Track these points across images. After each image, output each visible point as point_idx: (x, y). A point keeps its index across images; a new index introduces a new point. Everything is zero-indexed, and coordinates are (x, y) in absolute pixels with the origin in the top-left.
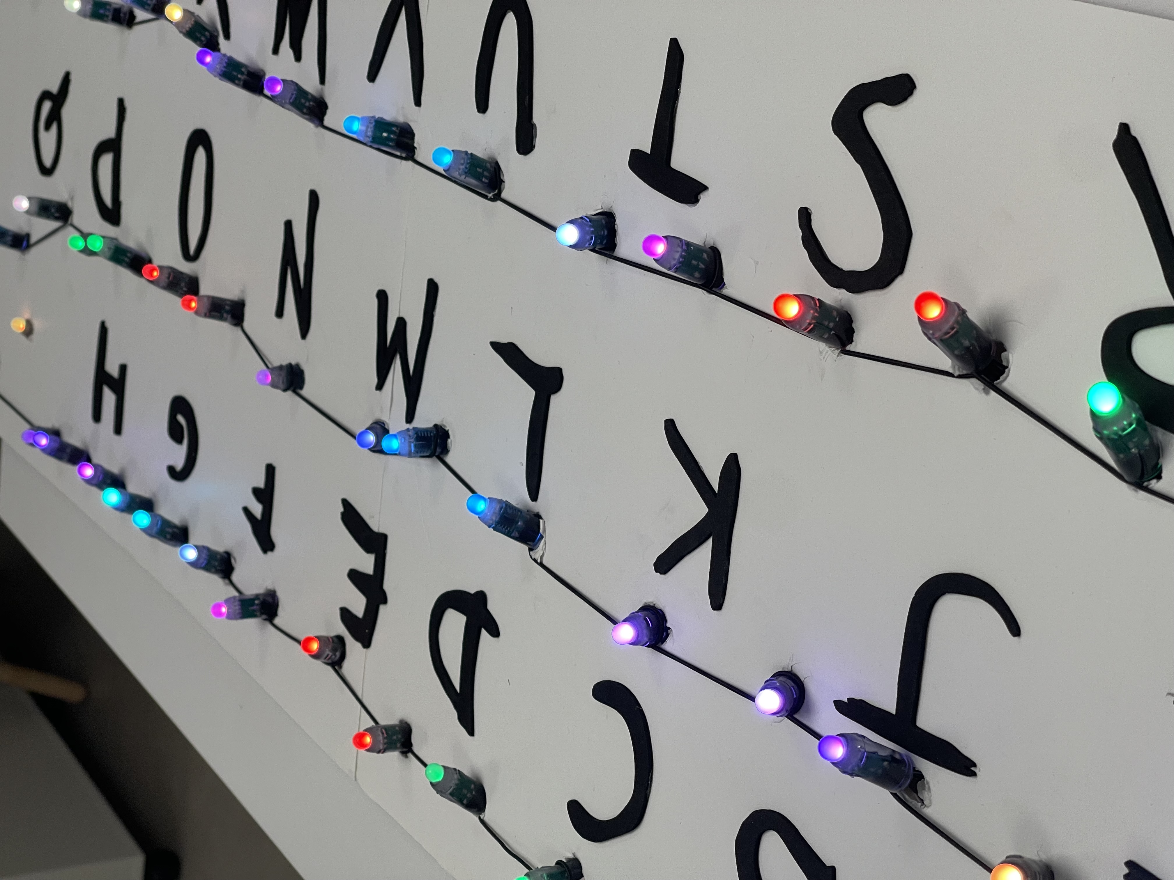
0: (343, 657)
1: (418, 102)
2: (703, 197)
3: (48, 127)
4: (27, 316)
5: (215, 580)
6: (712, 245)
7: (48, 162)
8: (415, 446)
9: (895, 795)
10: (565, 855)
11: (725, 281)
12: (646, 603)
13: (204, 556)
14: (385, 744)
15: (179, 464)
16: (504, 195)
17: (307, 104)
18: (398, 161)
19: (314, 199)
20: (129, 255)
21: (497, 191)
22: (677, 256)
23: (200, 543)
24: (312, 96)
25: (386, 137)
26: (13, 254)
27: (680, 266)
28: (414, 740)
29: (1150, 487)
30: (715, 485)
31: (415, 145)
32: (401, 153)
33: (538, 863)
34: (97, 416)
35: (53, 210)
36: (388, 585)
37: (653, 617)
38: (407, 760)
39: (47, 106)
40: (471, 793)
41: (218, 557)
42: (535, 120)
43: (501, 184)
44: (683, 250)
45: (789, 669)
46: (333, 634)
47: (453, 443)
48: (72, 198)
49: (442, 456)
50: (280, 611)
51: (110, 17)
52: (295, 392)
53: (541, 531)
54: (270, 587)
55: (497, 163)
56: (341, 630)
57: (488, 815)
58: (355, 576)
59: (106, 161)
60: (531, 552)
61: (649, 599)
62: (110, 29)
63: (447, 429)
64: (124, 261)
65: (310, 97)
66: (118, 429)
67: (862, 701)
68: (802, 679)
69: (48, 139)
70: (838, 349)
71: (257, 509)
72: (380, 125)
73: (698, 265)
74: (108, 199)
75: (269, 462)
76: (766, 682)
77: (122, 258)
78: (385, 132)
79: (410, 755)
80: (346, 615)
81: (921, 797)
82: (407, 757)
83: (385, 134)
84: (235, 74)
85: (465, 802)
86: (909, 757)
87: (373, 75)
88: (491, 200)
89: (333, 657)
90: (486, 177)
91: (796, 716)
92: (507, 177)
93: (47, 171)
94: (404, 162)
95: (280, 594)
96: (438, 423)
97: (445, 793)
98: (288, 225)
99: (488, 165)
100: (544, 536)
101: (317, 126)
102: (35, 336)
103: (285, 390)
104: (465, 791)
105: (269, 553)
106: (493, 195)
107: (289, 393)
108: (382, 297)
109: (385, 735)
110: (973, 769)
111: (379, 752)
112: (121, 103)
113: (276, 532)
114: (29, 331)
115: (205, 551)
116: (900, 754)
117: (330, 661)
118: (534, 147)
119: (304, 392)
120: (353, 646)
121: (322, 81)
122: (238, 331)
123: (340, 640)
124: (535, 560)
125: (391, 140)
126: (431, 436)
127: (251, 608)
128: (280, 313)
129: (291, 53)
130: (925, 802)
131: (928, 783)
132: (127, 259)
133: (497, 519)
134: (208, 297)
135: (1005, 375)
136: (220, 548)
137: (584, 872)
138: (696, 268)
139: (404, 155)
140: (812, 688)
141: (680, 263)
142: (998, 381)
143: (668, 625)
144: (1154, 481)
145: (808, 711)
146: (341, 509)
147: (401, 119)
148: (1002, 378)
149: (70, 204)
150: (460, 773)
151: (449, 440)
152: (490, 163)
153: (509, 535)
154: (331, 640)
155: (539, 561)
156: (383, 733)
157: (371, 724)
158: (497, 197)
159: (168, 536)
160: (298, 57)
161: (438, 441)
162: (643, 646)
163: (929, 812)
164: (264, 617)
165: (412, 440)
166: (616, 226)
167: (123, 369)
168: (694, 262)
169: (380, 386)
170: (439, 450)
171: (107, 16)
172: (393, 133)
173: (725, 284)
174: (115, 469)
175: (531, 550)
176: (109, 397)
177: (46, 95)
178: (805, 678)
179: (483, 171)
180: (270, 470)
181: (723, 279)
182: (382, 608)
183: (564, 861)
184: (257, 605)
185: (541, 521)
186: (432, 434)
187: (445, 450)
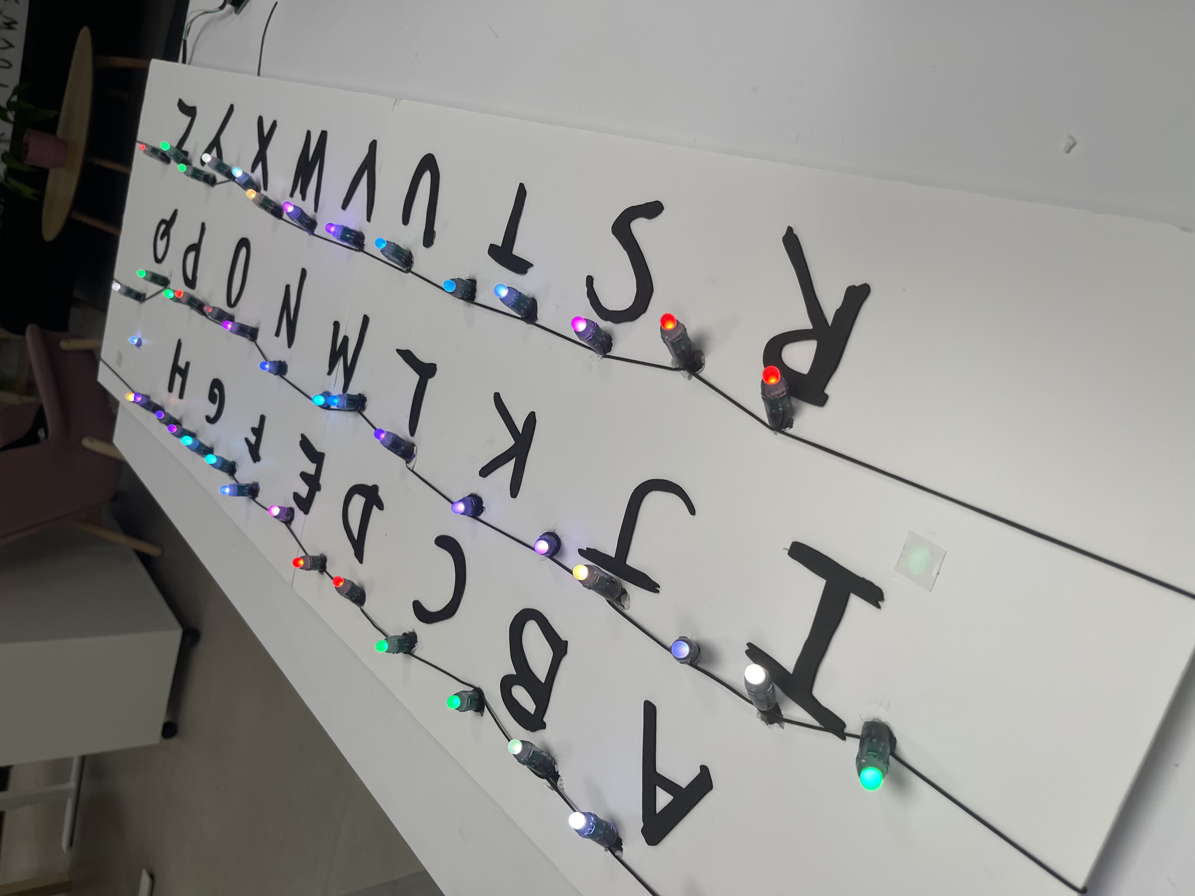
0: (292, 519)
1: (369, 219)
2: (530, 271)
3: (162, 238)
4: (140, 336)
5: (224, 477)
6: (532, 297)
7: (160, 256)
8: (347, 403)
9: (609, 602)
10: (408, 630)
11: (538, 317)
12: (472, 493)
13: (220, 462)
14: (311, 565)
15: (212, 415)
16: (412, 270)
17: (306, 221)
18: (354, 252)
19: (304, 273)
20: (198, 303)
21: (409, 267)
22: (513, 299)
23: (219, 455)
24: (309, 218)
25: (348, 238)
26: (135, 303)
27: (514, 305)
28: (328, 565)
29: (785, 431)
30: (520, 429)
31: (365, 243)
32: (356, 247)
33: (391, 634)
34: (170, 389)
35: (159, 280)
36: (321, 481)
37: (475, 500)
38: (322, 575)
39: (163, 227)
40: (357, 594)
41: (228, 463)
42: (435, 229)
43: (411, 264)
44: (517, 296)
45: (553, 531)
46: (288, 506)
47: (369, 405)
48: (171, 275)
49: (361, 411)
50: (260, 494)
51: (202, 178)
52: (281, 376)
53: (415, 453)
54: (256, 481)
55: (411, 253)
56: (293, 504)
57: (366, 607)
58: (304, 476)
59: (192, 256)
60: (407, 464)
61: (474, 491)
62: (201, 185)
63: (366, 396)
64: (194, 306)
65: (307, 218)
66: (181, 396)
67: (594, 549)
68: (560, 537)
69: (161, 245)
70: (601, 355)
71: (253, 439)
72: (346, 230)
73: (524, 306)
74: (190, 275)
75: (262, 414)
76: (540, 537)
77: (194, 304)
78: (349, 234)
79: (325, 573)
80: (296, 496)
81: (623, 604)
82: (322, 574)
83: (348, 236)
84: (268, 205)
85: (353, 599)
86: (620, 582)
87: (344, 206)
88: (405, 272)
89: (287, 518)
90: (404, 259)
91: (554, 557)
92: (416, 260)
93: (158, 261)
94: (357, 253)
95: (261, 486)
96: (361, 393)
97: (343, 593)
98: (288, 287)
99: (406, 253)
100: (416, 455)
101: (310, 234)
102: (141, 347)
103: (275, 375)
104: (354, 593)
105: (257, 463)
106: (407, 270)
107: (278, 376)
108: (336, 325)
109: (312, 561)
110: (657, 589)
111: (307, 570)
112: (203, 225)
113: (262, 452)
114: (139, 344)
115: (221, 459)
116: (615, 579)
117: (285, 521)
118: (433, 243)
119: (287, 376)
120: (299, 513)
121: (316, 210)
122: (253, 345)
123: (291, 510)
124: (409, 469)
125: (351, 239)
126: (356, 399)
127: (244, 491)
128: (277, 334)
129: (300, 196)
130: (625, 607)
131: (629, 596)
132: (196, 305)
133: (390, 444)
134: (239, 324)
135: (702, 369)
136: (230, 459)
137: (418, 640)
138: (523, 308)
139: (357, 249)
140: (565, 541)
141: (514, 303)
142: (698, 372)
143: (483, 505)
144: (788, 428)
145: (562, 555)
146: (300, 439)
147: (358, 229)
148: (700, 371)
149: (169, 278)
150: (353, 583)
151: (366, 403)
152: (407, 252)
153: (396, 453)
154: (286, 509)
155: (411, 469)
156: (310, 560)
157: (304, 554)
158: (409, 271)
159: (202, 452)
160: (304, 198)
161: (360, 403)
162: (467, 516)
163: (627, 612)
164: (250, 496)
165: (346, 400)
166: (476, 287)
167: (188, 364)
168: (522, 304)
169: (329, 373)
170: (359, 408)
171: (201, 178)
172: (353, 235)
173: (537, 319)
174: (177, 417)
175: (407, 463)
176: (178, 379)
177: (163, 221)
178: (561, 537)
179: (403, 255)
180: (263, 418)
181: (537, 316)
182: (317, 493)
183: (407, 633)
184: (247, 489)
185: (415, 447)
186: (357, 399)
187: (363, 408)
